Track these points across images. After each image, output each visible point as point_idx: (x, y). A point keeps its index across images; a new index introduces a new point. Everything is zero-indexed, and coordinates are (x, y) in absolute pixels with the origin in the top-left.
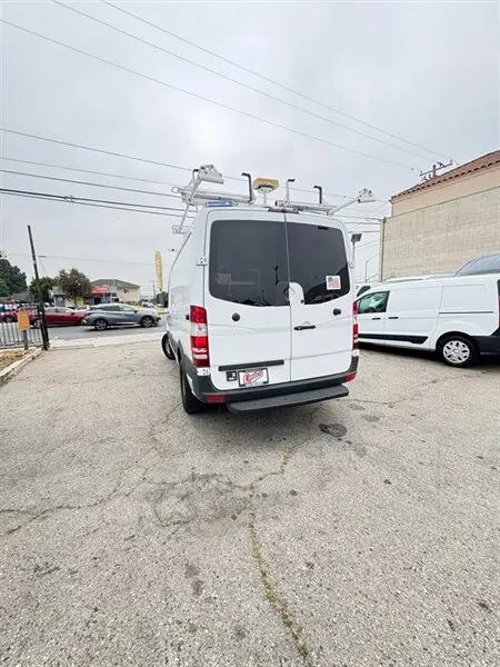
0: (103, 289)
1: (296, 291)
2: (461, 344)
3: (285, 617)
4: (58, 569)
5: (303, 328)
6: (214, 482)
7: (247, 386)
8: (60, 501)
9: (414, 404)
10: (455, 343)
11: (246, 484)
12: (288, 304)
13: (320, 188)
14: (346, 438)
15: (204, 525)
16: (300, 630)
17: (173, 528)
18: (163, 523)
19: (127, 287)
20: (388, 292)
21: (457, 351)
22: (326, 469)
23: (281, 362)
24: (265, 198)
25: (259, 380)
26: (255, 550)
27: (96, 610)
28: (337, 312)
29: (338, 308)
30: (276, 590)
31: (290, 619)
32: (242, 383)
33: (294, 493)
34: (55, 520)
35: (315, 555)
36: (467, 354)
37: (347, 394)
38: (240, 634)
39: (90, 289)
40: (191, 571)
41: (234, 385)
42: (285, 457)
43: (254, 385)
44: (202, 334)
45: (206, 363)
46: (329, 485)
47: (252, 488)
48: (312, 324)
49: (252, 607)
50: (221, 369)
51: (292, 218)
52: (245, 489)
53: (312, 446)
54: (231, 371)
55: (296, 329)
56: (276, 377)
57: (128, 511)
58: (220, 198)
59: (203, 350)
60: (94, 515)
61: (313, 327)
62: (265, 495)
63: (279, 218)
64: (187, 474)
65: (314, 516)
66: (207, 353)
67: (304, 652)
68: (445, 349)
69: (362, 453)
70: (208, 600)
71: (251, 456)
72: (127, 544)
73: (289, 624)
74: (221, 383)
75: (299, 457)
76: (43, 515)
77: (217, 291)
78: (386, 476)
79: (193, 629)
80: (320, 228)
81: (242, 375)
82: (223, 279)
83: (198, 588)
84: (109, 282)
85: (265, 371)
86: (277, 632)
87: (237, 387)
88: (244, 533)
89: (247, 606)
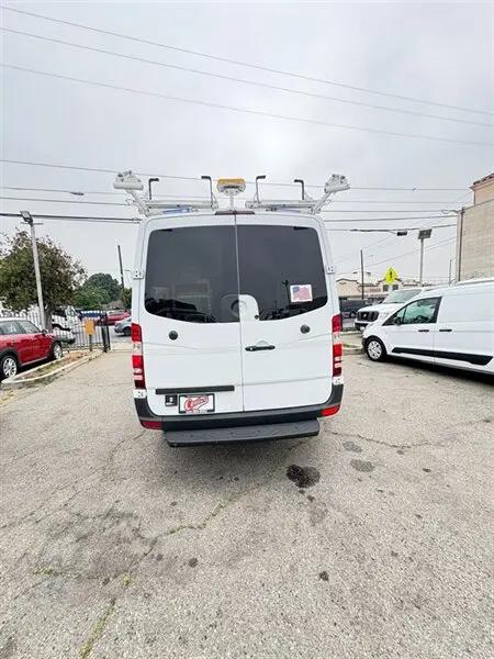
1: (248, 305)
5: (255, 349)
6: (124, 524)
7: (188, 413)
9: (439, 452)
11: (152, 534)
12: (238, 320)
14: (311, 490)
20: (440, 298)
23: (231, 388)
24: (232, 201)
25: (203, 407)
28: (305, 330)
32: (182, 409)
33: (193, 563)
41: (174, 411)
42: (220, 506)
44: (138, 353)
45: (141, 385)
46: (243, 561)
47: (155, 542)
48: (271, 344)
50: (159, 392)
52: (145, 542)
53: (261, 496)
54: (171, 395)
55: (248, 349)
56: (224, 405)
58: (178, 206)
59: (137, 371)
61: (272, 348)
62: (160, 558)
63: (229, 221)
65: (192, 608)
66: (143, 374)
69: (317, 518)
75: (237, 509)
78: (329, 564)
80: (295, 228)
81: (183, 400)
82: (159, 292)
85: (211, 397)
87: (178, 413)
88: (98, 610)
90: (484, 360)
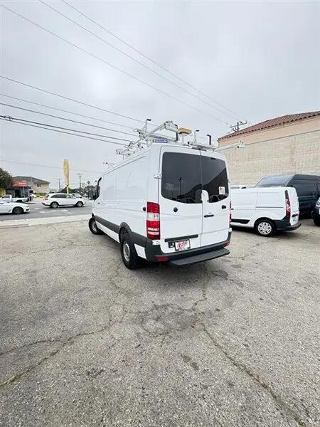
0: (23, 184)
1: (205, 195)
2: (267, 224)
3: (248, 372)
4: (102, 371)
5: (208, 216)
6: (170, 309)
7: (180, 250)
8: (76, 331)
9: (254, 257)
10: (264, 223)
11: (189, 307)
12: (201, 202)
13: (210, 136)
15: (178, 333)
16: (258, 377)
17: (161, 337)
18: (154, 335)
19: (41, 183)
21: (265, 228)
22: (228, 296)
23: (196, 236)
24: (183, 139)
25: (185, 246)
26: (214, 342)
27: (144, 389)
28: (224, 207)
29: (224, 205)
30: (236, 360)
31: (251, 373)
32: (177, 248)
33: (218, 310)
34: (82, 343)
35: (246, 340)
36: (270, 229)
37: (228, 253)
38: (231, 385)
39: (12, 184)
40: (186, 359)
41: (172, 250)
42: (203, 291)
43: (183, 249)
44: (156, 219)
45: (158, 237)
46: (234, 304)
47: (194, 309)
48: (213, 214)
49: (229, 371)
50: (166, 240)
51: (203, 153)
52: (190, 310)
54: (171, 242)
55: (205, 216)
56: (194, 244)
57: (129, 331)
58: (160, 138)
59: (156, 230)
60: (106, 336)
61: (213, 216)
62: (203, 313)
63: (197, 153)
64: (151, 306)
66: (159, 231)
67: (265, 386)
68: (259, 227)
69: (241, 285)
70: (205, 371)
71: (184, 292)
72: (138, 351)
73: (252, 375)
74: (166, 249)
75: (210, 290)
76: (70, 341)
77: (166, 194)
78: (260, 296)
79: (206, 387)
80: (212, 158)
81: (177, 244)
82: (170, 187)
83: (195, 366)
84: (28, 179)
85: (188, 241)
86: (248, 380)
87: (174, 251)
88: (203, 335)
89: (226, 371)
90: (246, 222)
